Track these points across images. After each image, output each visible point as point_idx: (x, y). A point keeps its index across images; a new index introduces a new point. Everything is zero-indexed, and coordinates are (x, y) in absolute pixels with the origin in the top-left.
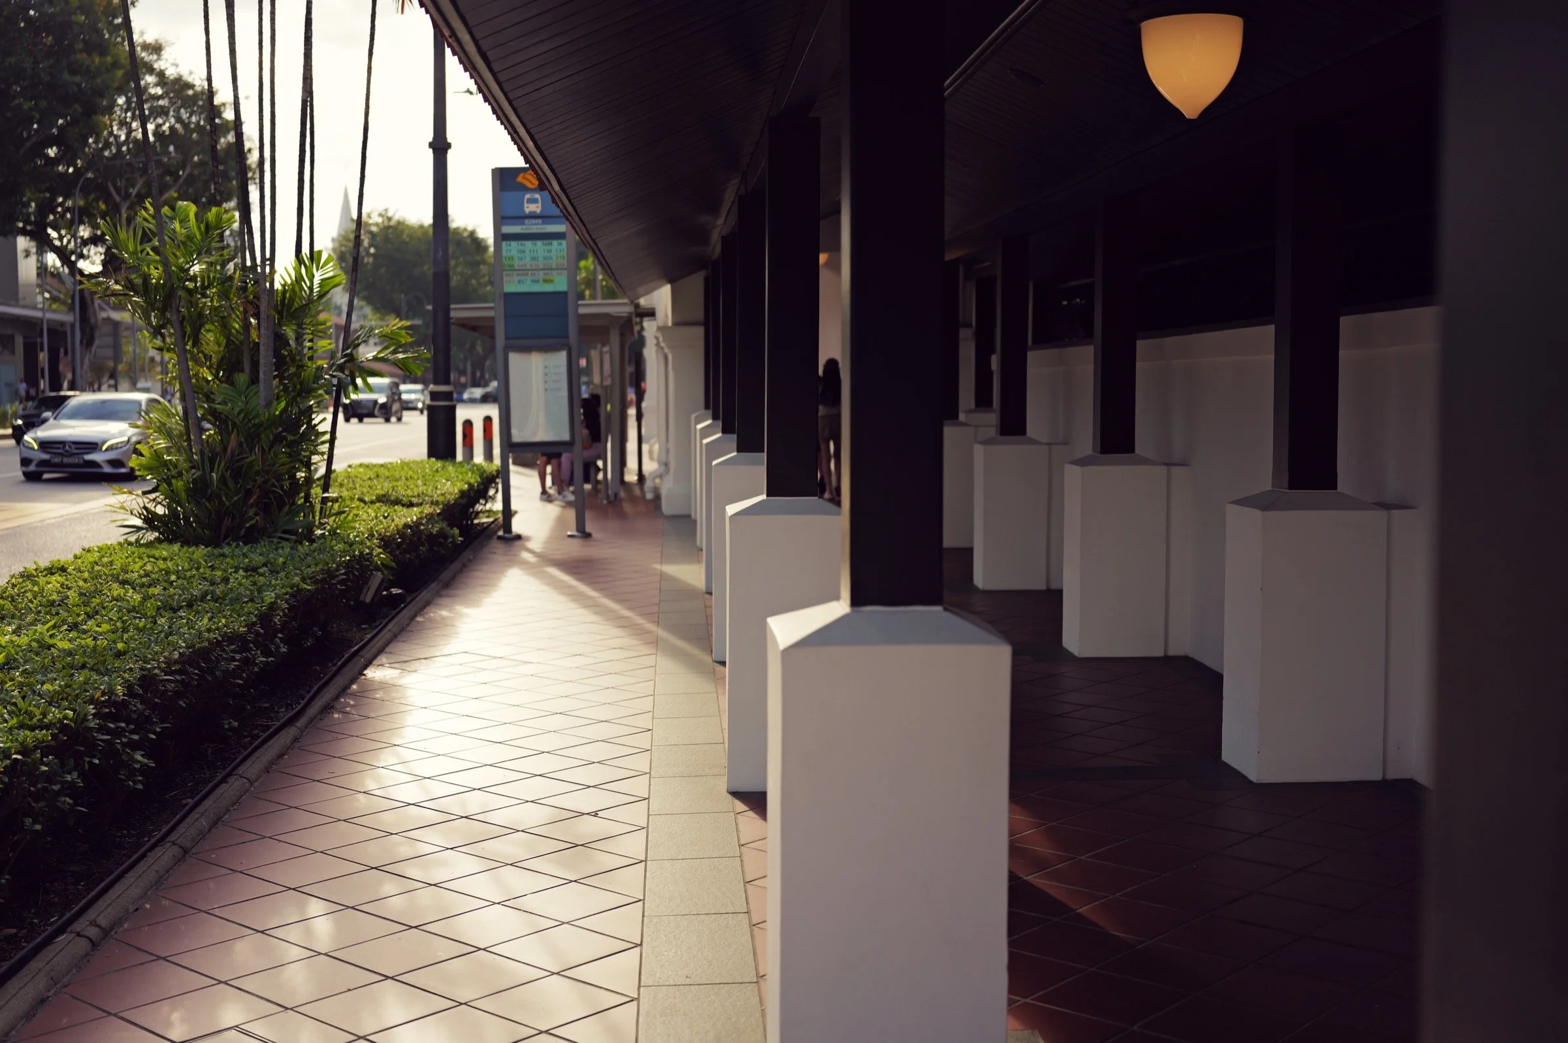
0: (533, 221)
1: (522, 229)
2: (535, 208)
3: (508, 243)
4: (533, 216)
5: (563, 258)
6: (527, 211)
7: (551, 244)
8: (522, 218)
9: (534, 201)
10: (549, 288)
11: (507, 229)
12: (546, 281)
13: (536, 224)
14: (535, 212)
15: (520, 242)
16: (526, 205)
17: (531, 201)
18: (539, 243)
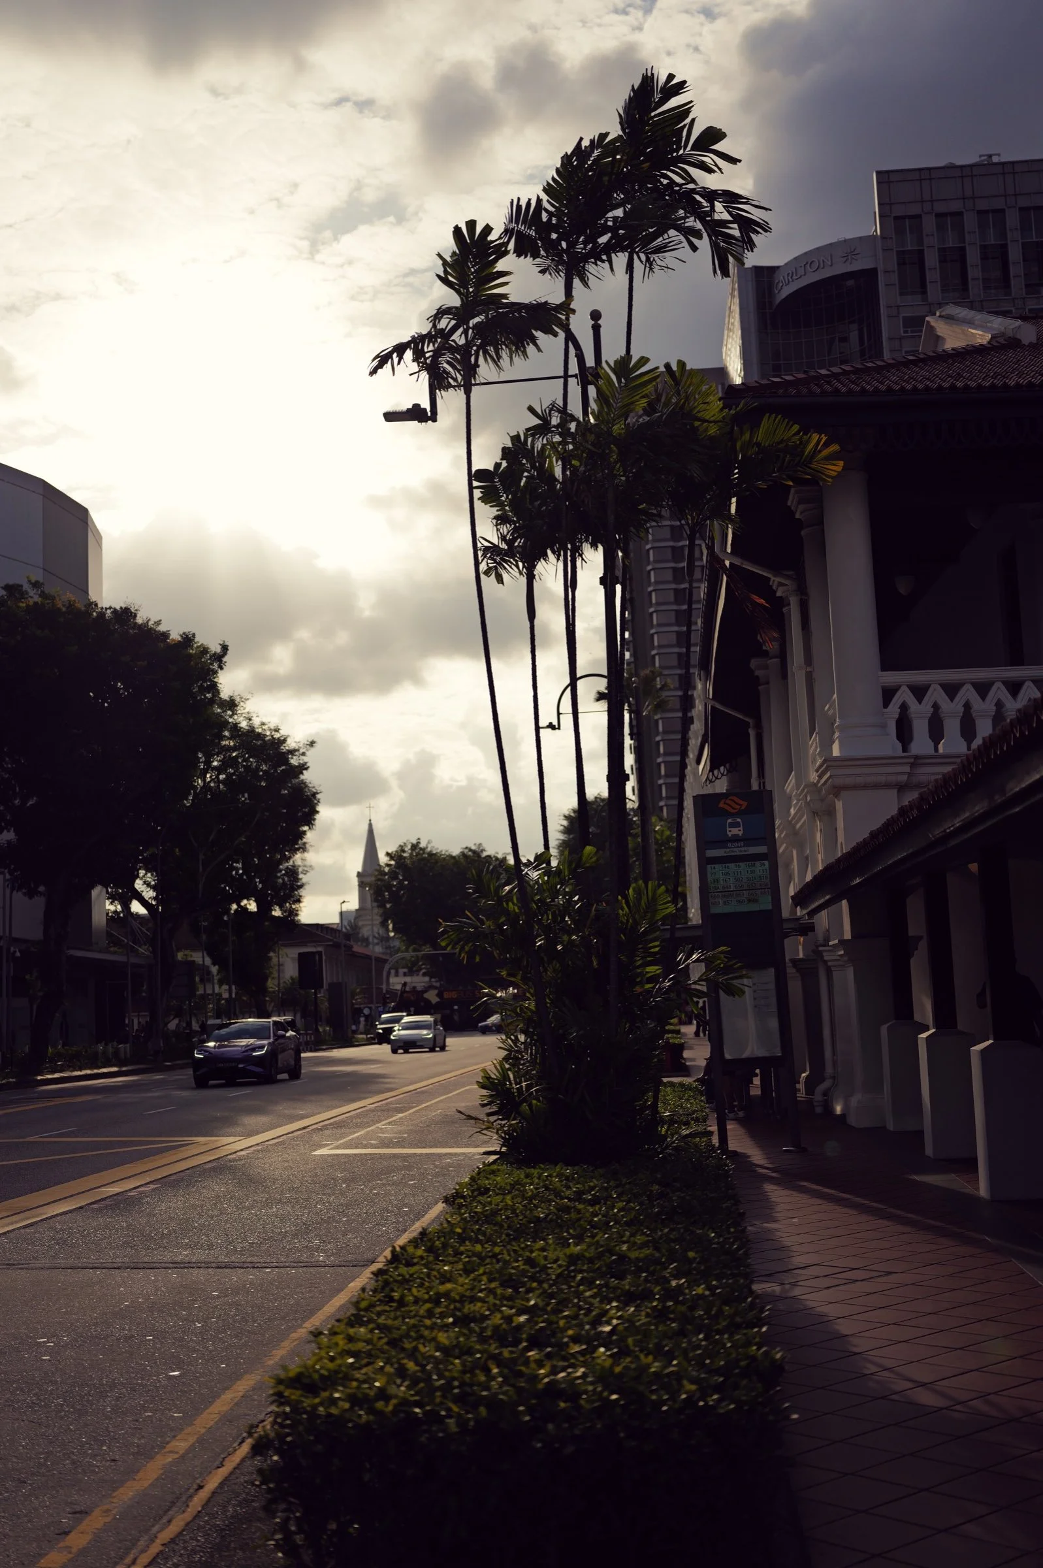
0: (736, 844)
1: (725, 852)
2: (736, 831)
3: (713, 866)
4: (736, 839)
5: (766, 877)
6: (730, 834)
7: (754, 865)
8: (724, 842)
9: (735, 825)
10: (754, 907)
11: (711, 853)
12: (750, 901)
13: (738, 847)
14: (738, 835)
15: (724, 865)
16: (728, 829)
17: (733, 825)
18: (742, 865)
